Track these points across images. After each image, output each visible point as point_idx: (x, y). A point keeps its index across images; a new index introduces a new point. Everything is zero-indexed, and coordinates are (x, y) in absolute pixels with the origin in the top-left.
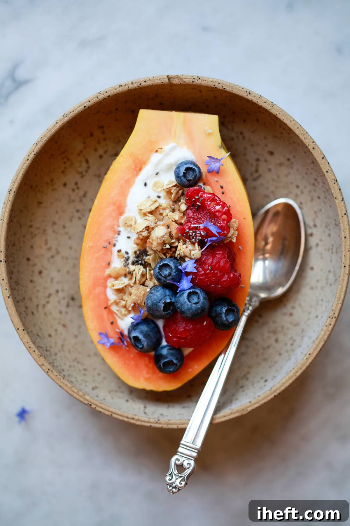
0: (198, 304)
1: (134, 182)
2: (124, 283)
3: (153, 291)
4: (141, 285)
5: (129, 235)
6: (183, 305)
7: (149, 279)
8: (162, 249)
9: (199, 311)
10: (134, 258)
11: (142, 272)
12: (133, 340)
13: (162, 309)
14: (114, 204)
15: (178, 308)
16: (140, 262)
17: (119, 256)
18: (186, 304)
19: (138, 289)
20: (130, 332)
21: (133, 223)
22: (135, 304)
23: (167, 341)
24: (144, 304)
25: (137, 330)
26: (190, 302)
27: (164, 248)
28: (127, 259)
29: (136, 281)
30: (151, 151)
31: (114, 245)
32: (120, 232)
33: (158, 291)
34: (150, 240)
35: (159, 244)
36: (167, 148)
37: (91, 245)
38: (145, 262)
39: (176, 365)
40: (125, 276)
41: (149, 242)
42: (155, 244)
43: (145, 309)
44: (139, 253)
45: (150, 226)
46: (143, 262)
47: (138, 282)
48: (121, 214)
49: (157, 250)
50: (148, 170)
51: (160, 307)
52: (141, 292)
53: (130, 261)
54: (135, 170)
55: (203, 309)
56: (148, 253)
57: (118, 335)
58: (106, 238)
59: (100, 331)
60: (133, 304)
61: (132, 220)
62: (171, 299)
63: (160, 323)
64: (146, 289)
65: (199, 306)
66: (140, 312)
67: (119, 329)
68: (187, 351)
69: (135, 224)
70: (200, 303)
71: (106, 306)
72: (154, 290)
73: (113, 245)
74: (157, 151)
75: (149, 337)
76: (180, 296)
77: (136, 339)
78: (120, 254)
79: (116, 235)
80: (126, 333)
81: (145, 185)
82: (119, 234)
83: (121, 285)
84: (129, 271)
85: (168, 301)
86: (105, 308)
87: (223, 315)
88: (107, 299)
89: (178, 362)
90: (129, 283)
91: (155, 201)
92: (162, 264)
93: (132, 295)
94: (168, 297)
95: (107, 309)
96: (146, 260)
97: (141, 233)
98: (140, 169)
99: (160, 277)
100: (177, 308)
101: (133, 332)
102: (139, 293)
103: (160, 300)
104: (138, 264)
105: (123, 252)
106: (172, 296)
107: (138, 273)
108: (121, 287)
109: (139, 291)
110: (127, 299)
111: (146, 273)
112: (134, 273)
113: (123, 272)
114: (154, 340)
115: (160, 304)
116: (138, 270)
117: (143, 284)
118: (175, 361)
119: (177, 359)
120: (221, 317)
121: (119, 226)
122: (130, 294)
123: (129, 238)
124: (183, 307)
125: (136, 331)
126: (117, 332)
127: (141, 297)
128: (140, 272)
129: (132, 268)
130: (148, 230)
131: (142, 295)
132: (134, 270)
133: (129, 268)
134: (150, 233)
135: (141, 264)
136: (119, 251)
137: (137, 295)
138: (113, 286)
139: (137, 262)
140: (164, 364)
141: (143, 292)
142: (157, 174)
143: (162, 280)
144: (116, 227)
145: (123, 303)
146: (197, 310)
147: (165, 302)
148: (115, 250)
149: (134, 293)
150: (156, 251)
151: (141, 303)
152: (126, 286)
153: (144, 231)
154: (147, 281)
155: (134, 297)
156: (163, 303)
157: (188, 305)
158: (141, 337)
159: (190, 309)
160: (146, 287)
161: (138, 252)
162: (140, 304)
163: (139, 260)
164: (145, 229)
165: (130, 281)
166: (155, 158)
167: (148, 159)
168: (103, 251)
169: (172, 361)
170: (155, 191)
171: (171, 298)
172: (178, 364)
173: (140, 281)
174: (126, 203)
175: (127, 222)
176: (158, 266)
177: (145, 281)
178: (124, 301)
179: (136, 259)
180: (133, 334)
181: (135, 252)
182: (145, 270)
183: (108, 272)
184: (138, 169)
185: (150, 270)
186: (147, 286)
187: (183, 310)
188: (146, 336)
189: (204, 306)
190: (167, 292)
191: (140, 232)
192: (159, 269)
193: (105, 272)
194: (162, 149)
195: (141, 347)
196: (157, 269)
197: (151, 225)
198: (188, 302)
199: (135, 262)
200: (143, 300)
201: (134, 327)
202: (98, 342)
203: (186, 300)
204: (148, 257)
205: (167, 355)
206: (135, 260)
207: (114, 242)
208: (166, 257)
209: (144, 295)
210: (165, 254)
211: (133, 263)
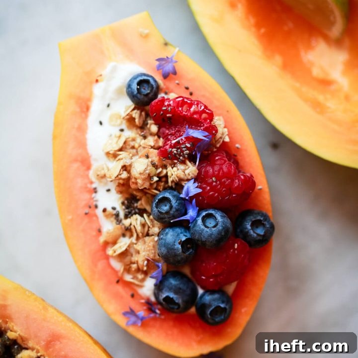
0: (218, 226)
1: (87, 125)
2: (125, 244)
3: (162, 236)
4: (145, 236)
5: (107, 188)
6: (201, 234)
7: (151, 226)
8: (151, 185)
9: (223, 234)
10: (124, 210)
11: (141, 223)
12: (164, 303)
13: (181, 251)
14: (76, 160)
15: (198, 240)
16: (133, 212)
17: (107, 216)
18: (204, 232)
19: (145, 242)
20: (156, 295)
21: (106, 171)
22: (148, 260)
23: (202, 288)
24: (158, 257)
25: (165, 289)
26: (208, 227)
27: (152, 182)
28: (117, 215)
29: (138, 235)
30: (91, 83)
31: (96, 207)
32: (95, 189)
33: (167, 234)
34: (133, 180)
35: (144, 180)
36: (106, 72)
37: (70, 217)
38: (139, 209)
39: (225, 309)
40: (124, 235)
41: (133, 183)
42: (140, 181)
43: (162, 261)
44: (128, 202)
45: (126, 164)
46: (137, 211)
47: (140, 235)
48: (89, 168)
49: (145, 188)
50: (96, 107)
51: (178, 249)
52: (150, 244)
53: (122, 215)
54: (82, 112)
55: (226, 229)
56: (138, 198)
57: (144, 306)
58: (84, 203)
59: (123, 311)
60: (146, 262)
61: (103, 169)
62: (186, 236)
63: (187, 271)
64: (154, 239)
65: (220, 227)
66: (158, 267)
67: (142, 298)
68: (231, 289)
69: (108, 170)
70: (220, 224)
71: (117, 279)
72: (163, 234)
73: (94, 207)
74: (97, 81)
75: (181, 291)
76: (194, 226)
77: (167, 299)
78: (107, 213)
79: (94, 195)
80: (153, 299)
81: (101, 123)
82: (96, 192)
83: (123, 247)
84: (125, 227)
85: (184, 239)
86: (118, 282)
87: (252, 232)
88: (115, 271)
89: (226, 305)
90: (132, 241)
91: (120, 137)
92: (157, 201)
93: (140, 252)
94: (181, 235)
95: (120, 282)
96: (139, 207)
97: (120, 176)
98: (88, 108)
99: (162, 216)
100: (196, 241)
101: (160, 293)
102: (147, 246)
103: (174, 242)
104: (132, 215)
105: (109, 209)
106: (186, 232)
107: (137, 224)
108: (124, 249)
109: (147, 244)
110: (136, 259)
111: (145, 221)
112: (132, 227)
113: (119, 232)
114: (188, 292)
115: (176, 247)
116: (136, 221)
117: (148, 235)
118: (222, 306)
119: (223, 302)
120: (251, 235)
121: (92, 183)
122: (138, 252)
123: (108, 190)
124: (202, 236)
125: (164, 291)
126: (142, 303)
127: (152, 250)
128: (139, 223)
129: (127, 222)
130: (126, 170)
131: (152, 248)
132: (131, 224)
133: (123, 224)
134: (129, 172)
135: (135, 213)
136: (104, 210)
137: (146, 249)
138: (115, 252)
139: (130, 213)
140: (211, 313)
141: (151, 244)
142: (108, 106)
143: (165, 218)
144: (89, 186)
145: (134, 266)
146: (220, 233)
147: (181, 241)
148: (99, 212)
149: (141, 249)
150: (145, 190)
151: (155, 256)
152: (129, 246)
153: (121, 172)
154: (150, 229)
155: (144, 253)
156: (179, 243)
157: (207, 231)
158: (172, 295)
159: (211, 234)
160: (153, 237)
161: (126, 202)
162: (154, 258)
163: (132, 210)
164: (122, 170)
165: (131, 239)
166: (97, 89)
167: (91, 93)
168: (86, 220)
169: (220, 306)
170: (114, 125)
171: (185, 234)
172: (227, 307)
173: (143, 232)
174: (88, 154)
175: (99, 173)
176: (154, 205)
177: (148, 230)
178: (134, 263)
179: (127, 210)
180: (162, 296)
181: (123, 203)
182: (142, 219)
183: (102, 239)
184: (85, 110)
185: (149, 216)
186: (153, 235)
187: (204, 239)
188: (177, 291)
189: (226, 225)
190: (178, 230)
191: (117, 176)
192: (157, 208)
193: (99, 241)
194: (101, 75)
195: (176, 307)
196: (155, 209)
197: (126, 162)
198: (206, 229)
199: (127, 213)
200: (155, 253)
201: (159, 287)
202: (127, 324)
203: (203, 227)
204: (139, 203)
205: (210, 303)
206: (126, 212)
207: (94, 203)
208: (159, 191)
209: (154, 246)
210: (156, 189)
211: (126, 217)
